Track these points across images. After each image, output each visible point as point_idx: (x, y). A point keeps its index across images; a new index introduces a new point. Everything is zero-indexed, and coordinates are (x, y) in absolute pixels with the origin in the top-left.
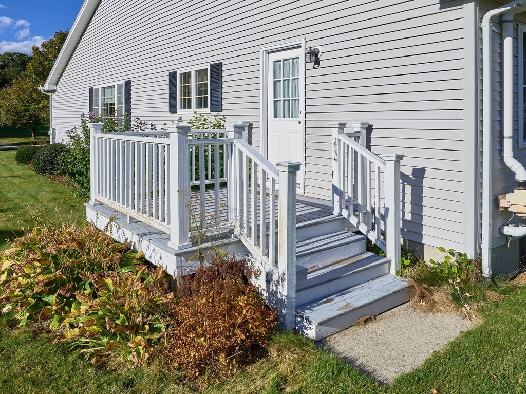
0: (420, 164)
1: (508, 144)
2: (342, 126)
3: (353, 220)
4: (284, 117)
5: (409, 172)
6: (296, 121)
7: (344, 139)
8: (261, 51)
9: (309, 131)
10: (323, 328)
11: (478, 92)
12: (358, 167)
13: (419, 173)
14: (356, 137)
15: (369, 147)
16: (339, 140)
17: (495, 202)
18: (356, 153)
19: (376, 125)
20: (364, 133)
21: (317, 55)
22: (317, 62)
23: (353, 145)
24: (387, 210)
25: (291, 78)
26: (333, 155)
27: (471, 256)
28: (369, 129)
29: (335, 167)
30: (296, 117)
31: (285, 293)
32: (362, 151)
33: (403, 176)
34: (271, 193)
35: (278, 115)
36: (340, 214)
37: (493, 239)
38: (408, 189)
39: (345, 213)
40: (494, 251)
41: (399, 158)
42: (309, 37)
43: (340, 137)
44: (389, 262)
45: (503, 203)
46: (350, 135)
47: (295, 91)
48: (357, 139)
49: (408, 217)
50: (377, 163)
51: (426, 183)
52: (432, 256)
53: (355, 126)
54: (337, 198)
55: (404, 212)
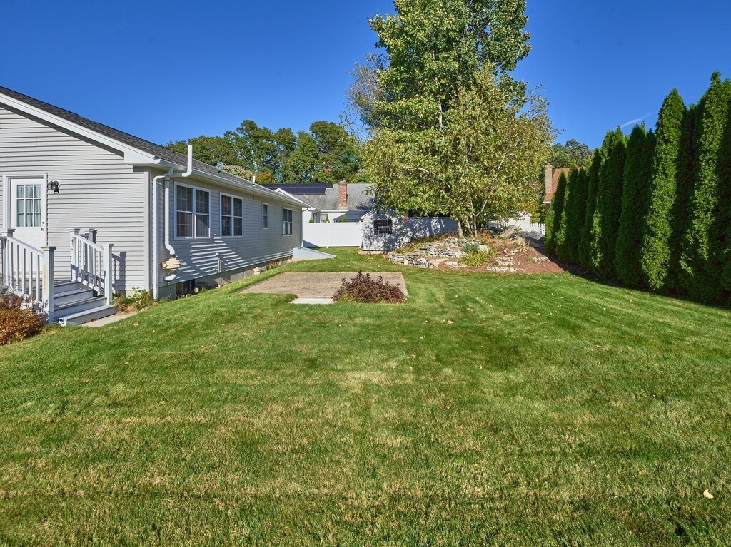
0: (123, 249)
1: (167, 238)
2: (77, 231)
3: (85, 283)
4: (26, 226)
5: (118, 254)
6: (39, 228)
7: (78, 238)
8: (4, 176)
9: (50, 235)
10: (70, 323)
11: (151, 213)
12: (87, 253)
13: (123, 254)
14: (86, 236)
15: (94, 242)
16: (75, 238)
17: (160, 265)
18: (86, 245)
19: (98, 230)
20: (92, 234)
21: (57, 186)
22: (57, 190)
23: (84, 240)
24: (105, 272)
25: (33, 198)
26: (71, 247)
27: (147, 290)
28: (95, 232)
29: (72, 254)
30: (38, 226)
31: (48, 310)
32: (90, 243)
33: (114, 256)
34: (17, 279)
35: (21, 224)
36: (76, 280)
37: (159, 283)
38: (118, 263)
39: (79, 280)
40: (159, 289)
41: (111, 246)
42: (50, 173)
43: (76, 236)
44: (106, 299)
45: (164, 265)
46: (82, 236)
47: (37, 207)
48: (87, 237)
49: (118, 278)
50: (99, 249)
51: (127, 259)
52: (130, 294)
53: (86, 231)
54: (74, 271)
55: (115, 276)
